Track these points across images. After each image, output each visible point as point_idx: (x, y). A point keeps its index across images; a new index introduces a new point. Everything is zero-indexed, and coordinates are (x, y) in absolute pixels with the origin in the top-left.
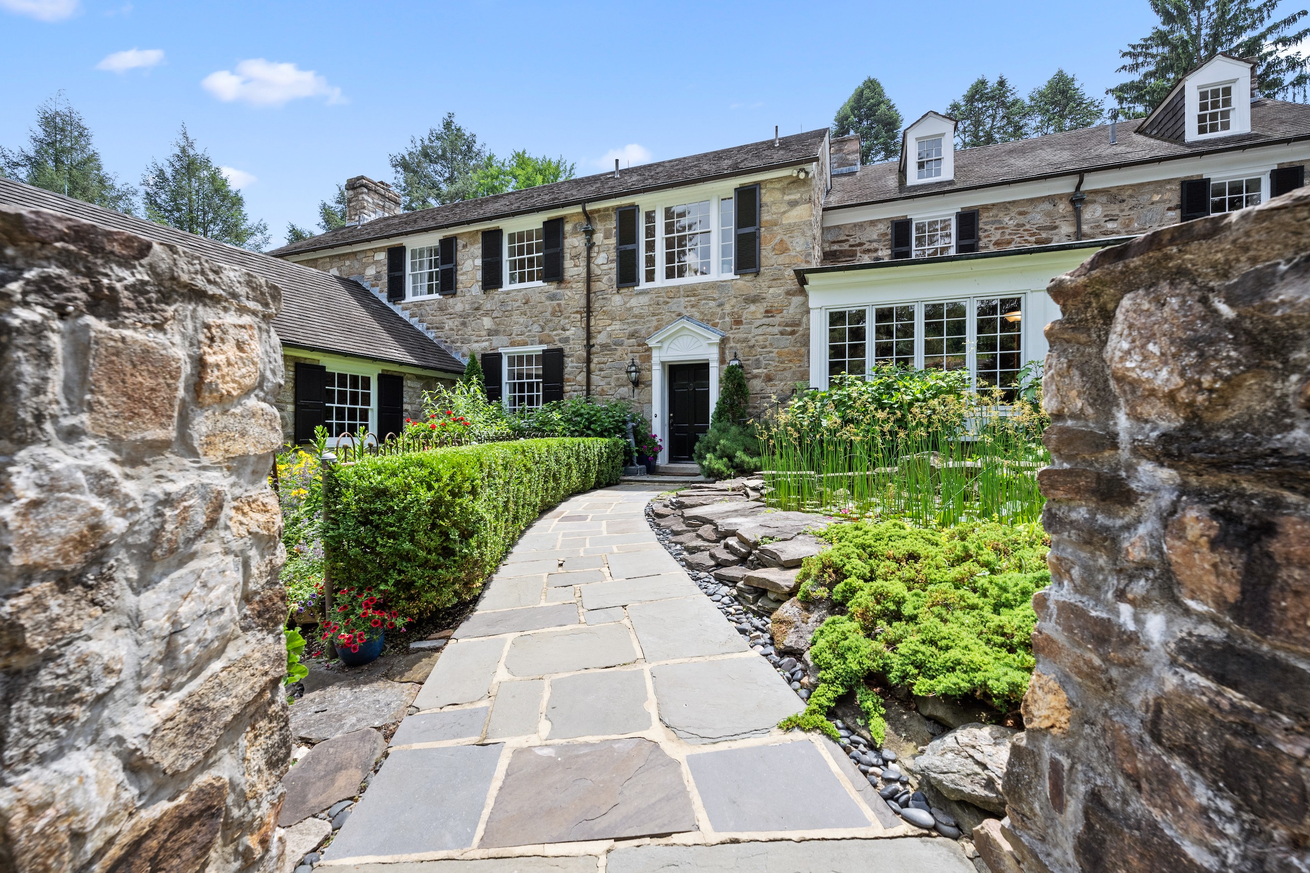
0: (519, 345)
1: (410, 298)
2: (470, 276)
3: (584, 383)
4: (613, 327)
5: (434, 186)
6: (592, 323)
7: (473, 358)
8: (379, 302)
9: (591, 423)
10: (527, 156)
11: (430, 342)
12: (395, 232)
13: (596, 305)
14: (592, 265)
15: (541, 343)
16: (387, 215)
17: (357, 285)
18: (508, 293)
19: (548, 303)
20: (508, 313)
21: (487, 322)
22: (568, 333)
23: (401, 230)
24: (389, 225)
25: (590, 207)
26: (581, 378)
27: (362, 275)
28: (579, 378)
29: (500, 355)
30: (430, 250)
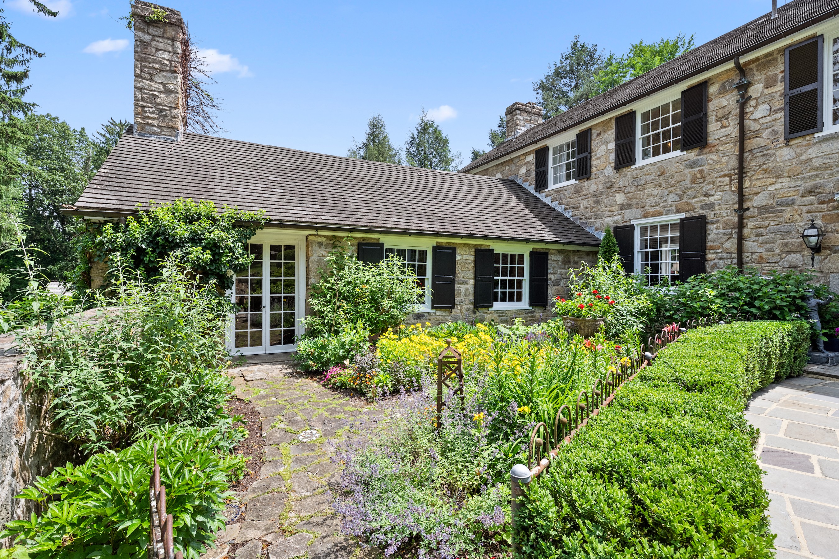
0: (653, 216)
1: (552, 186)
2: (603, 159)
3: (735, 249)
4: (778, 186)
5: (564, 95)
6: (747, 183)
7: (608, 232)
8: (528, 193)
9: (754, 299)
10: (643, 45)
11: (568, 220)
12: (541, 137)
13: (752, 164)
14: (747, 122)
15: (678, 211)
16: (532, 126)
17: (513, 182)
18: (641, 168)
19: (687, 171)
20: (640, 187)
21: (620, 198)
22: (712, 199)
23: (545, 134)
24: (535, 133)
25: (743, 60)
26: (731, 244)
27: (517, 175)
28: (726, 245)
29: (632, 227)
30: (568, 145)
